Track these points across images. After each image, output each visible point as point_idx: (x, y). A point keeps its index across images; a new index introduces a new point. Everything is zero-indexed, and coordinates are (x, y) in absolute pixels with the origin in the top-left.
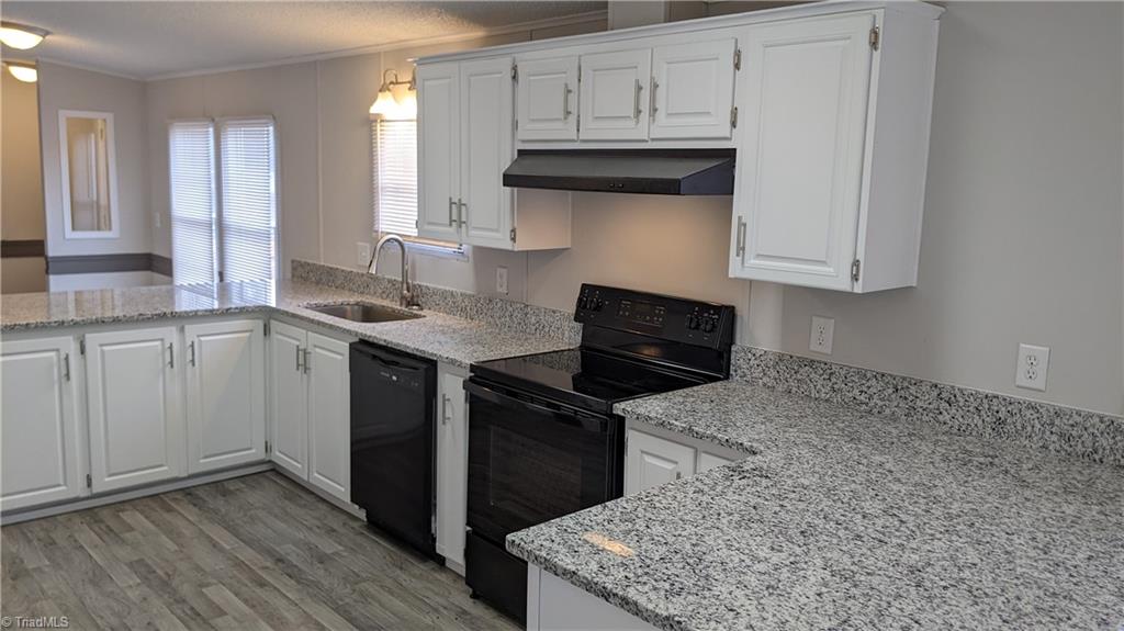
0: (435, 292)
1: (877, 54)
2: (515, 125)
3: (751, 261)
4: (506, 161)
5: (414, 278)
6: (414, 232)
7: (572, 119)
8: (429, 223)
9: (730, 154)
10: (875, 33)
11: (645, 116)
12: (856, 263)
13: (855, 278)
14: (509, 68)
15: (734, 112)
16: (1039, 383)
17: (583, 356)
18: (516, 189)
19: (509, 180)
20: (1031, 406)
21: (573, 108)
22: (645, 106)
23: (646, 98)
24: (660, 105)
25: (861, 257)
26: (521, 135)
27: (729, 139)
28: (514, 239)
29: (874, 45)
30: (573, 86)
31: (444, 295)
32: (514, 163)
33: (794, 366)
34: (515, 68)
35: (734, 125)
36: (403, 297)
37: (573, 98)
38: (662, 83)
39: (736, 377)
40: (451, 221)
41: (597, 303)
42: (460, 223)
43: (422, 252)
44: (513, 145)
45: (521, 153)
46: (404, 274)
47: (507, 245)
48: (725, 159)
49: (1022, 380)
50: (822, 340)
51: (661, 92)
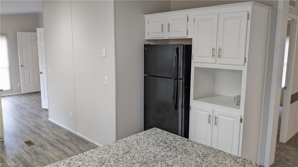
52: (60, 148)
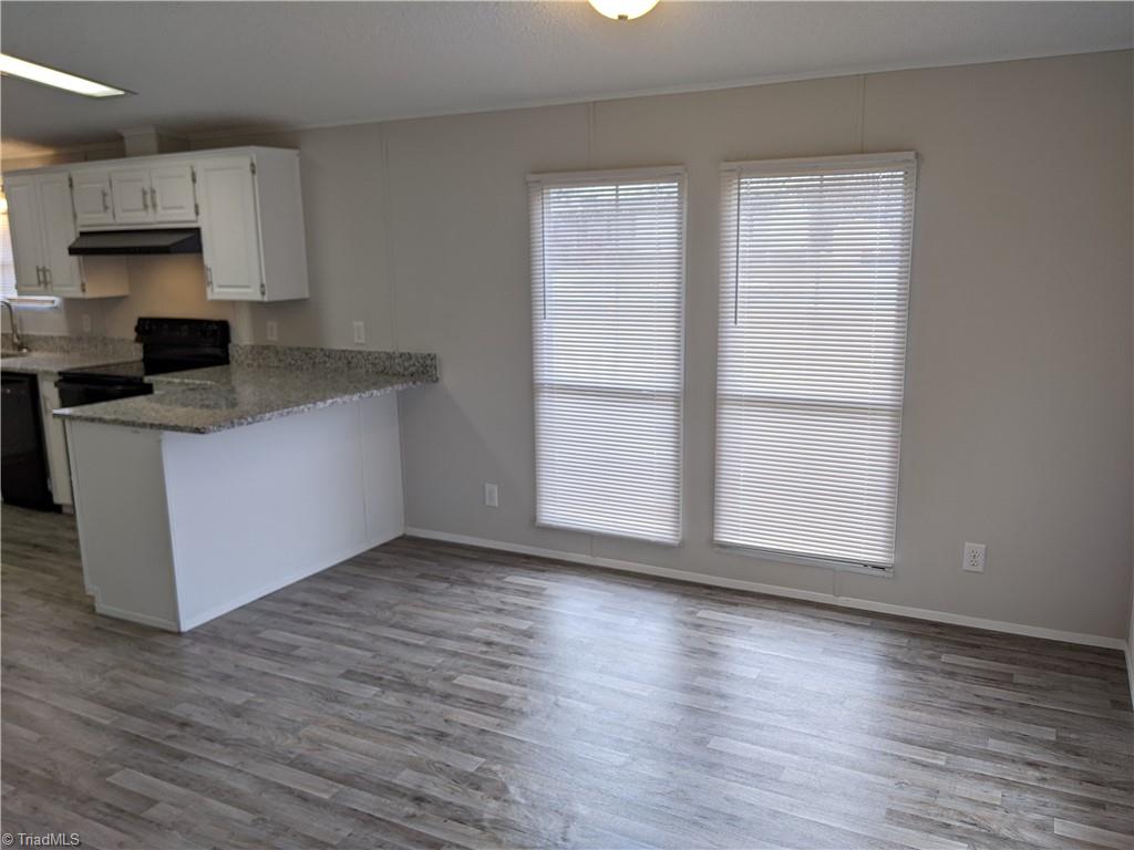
0: (39, 338)
1: (256, 177)
2: (75, 216)
3: (217, 290)
4: (71, 239)
5: (22, 329)
6: (14, 294)
7: (110, 211)
8: (26, 286)
9: (197, 231)
10: (252, 165)
11: (150, 209)
12: (262, 286)
13: (263, 293)
14: (66, 179)
15: (196, 207)
16: (363, 341)
17: (145, 364)
18: (81, 257)
19: (73, 251)
20: (360, 352)
21: (109, 204)
22: (149, 202)
23: (149, 199)
24: (158, 201)
25: (264, 282)
26: (79, 222)
27: (196, 222)
28: (84, 290)
29: (253, 172)
30: (107, 190)
31: (46, 339)
32: (77, 240)
33: (260, 350)
34: (71, 180)
35: (197, 213)
36: (14, 345)
37: (108, 198)
38: (157, 190)
39: (233, 363)
40: (39, 283)
41: (149, 329)
42: (46, 283)
43: (27, 310)
44: (75, 229)
45: (82, 234)
46: (14, 328)
47: (80, 295)
48: (195, 233)
49: (356, 340)
50: (273, 333)
51: (158, 195)
52: (134, 719)
